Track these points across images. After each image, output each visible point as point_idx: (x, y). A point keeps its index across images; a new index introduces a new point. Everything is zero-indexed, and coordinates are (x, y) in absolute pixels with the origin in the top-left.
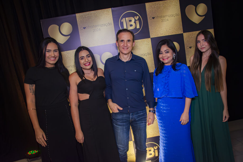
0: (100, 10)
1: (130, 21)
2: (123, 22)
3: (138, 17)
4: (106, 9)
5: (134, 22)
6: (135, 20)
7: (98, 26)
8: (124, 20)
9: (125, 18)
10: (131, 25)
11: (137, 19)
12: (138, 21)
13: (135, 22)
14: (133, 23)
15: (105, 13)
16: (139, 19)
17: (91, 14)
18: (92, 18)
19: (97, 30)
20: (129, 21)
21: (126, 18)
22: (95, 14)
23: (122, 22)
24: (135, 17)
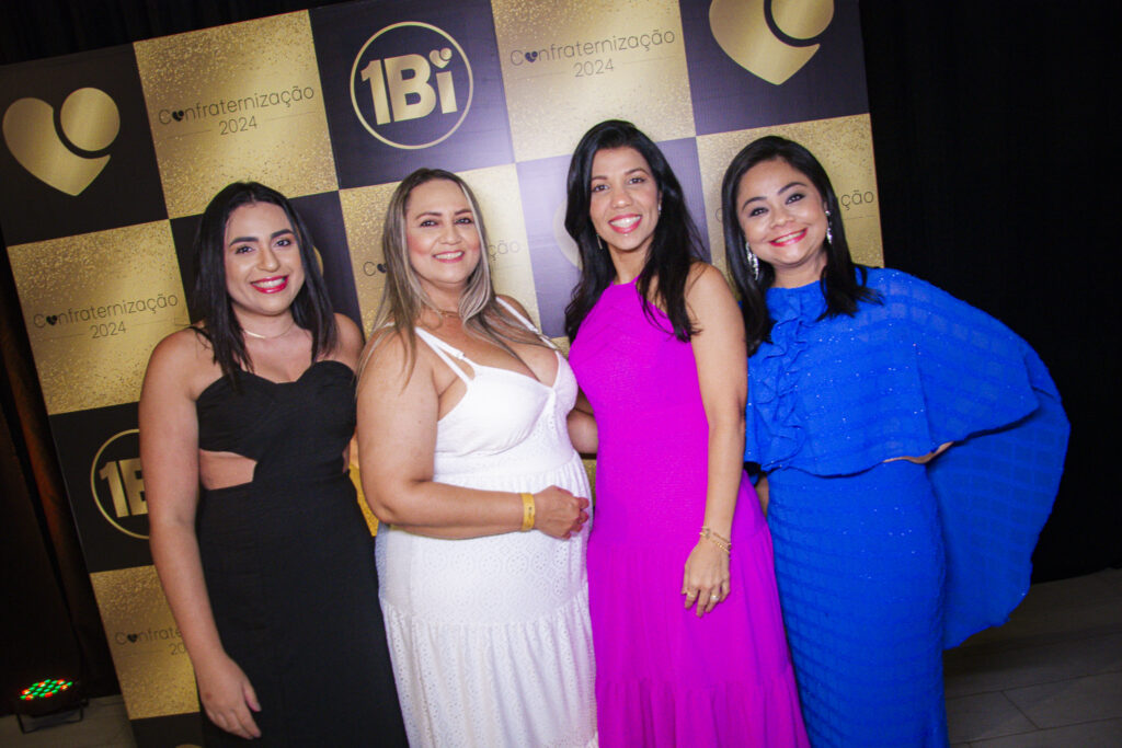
0: (257, 22)
1: (408, 74)
2: (368, 81)
3: (448, 54)
4: (282, 16)
5: (428, 82)
6: (434, 70)
7: (242, 104)
8: (373, 72)
9: (379, 62)
10: (413, 99)
11: (442, 64)
12: (449, 74)
13: (433, 82)
14: (420, 84)
15: (278, 35)
16: (455, 65)
17: (209, 42)
18: (214, 65)
19: (241, 125)
20: (400, 76)
21: (386, 61)
22: (227, 42)
23: (364, 79)
24: (434, 54)
